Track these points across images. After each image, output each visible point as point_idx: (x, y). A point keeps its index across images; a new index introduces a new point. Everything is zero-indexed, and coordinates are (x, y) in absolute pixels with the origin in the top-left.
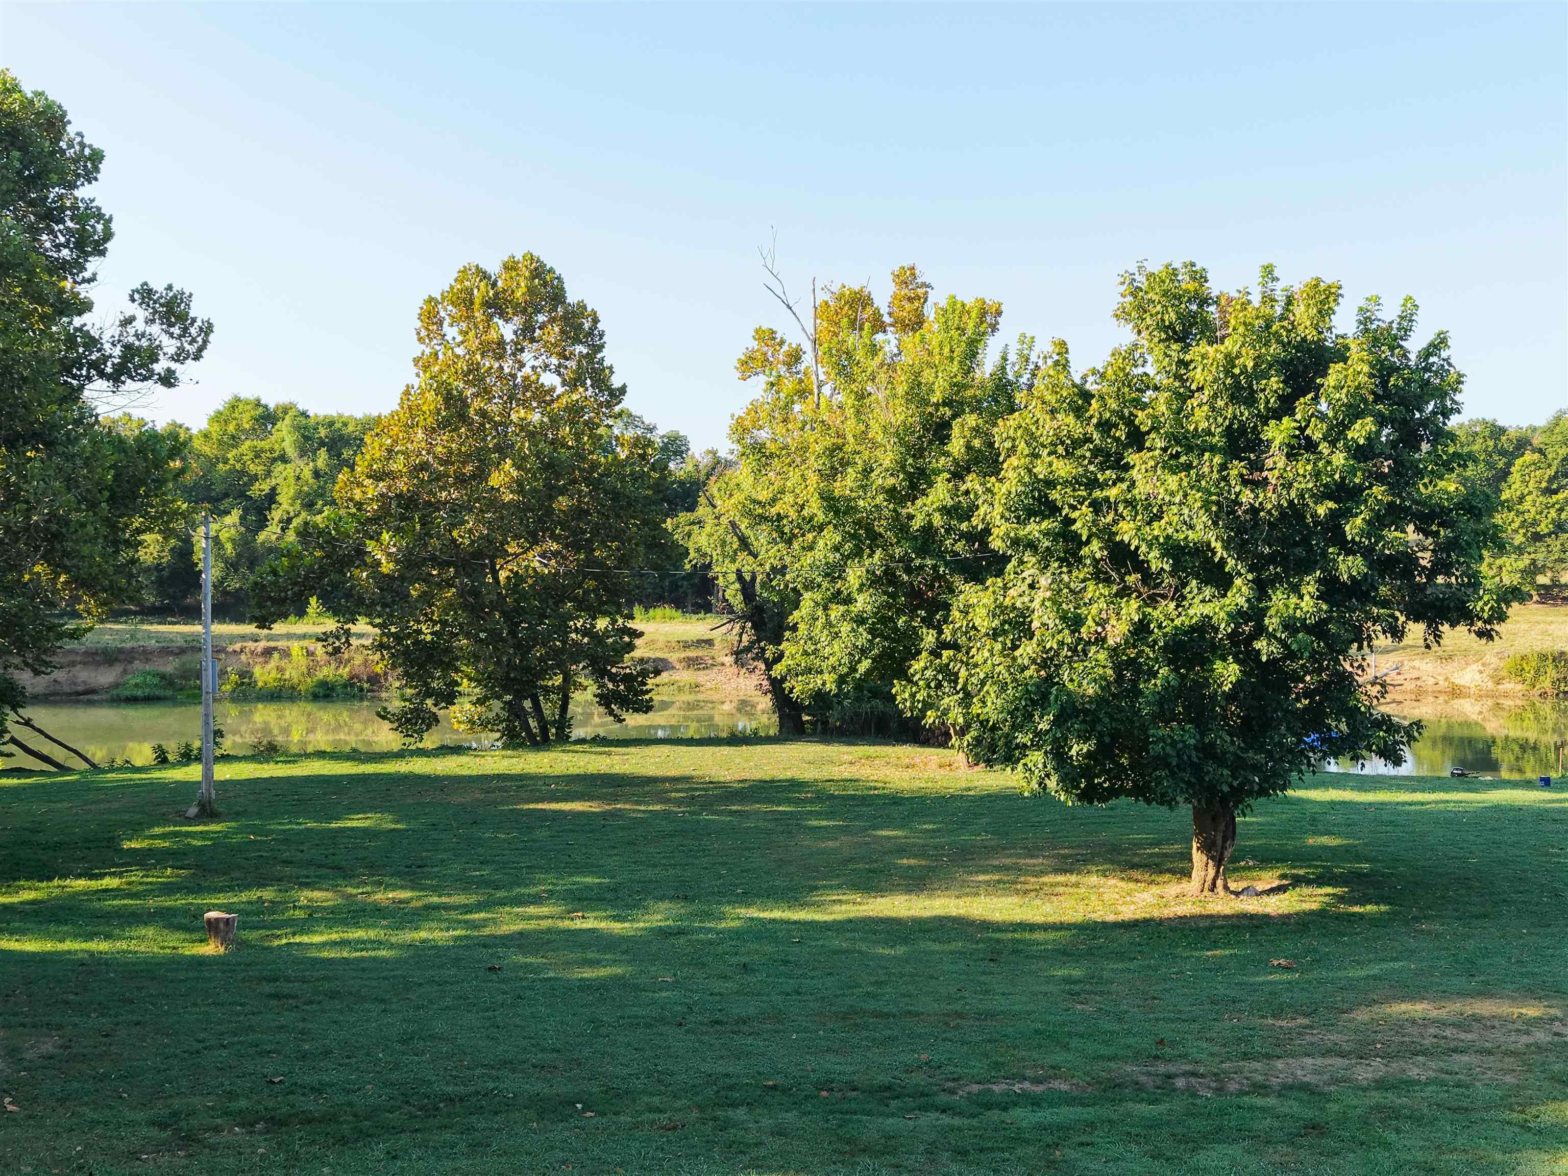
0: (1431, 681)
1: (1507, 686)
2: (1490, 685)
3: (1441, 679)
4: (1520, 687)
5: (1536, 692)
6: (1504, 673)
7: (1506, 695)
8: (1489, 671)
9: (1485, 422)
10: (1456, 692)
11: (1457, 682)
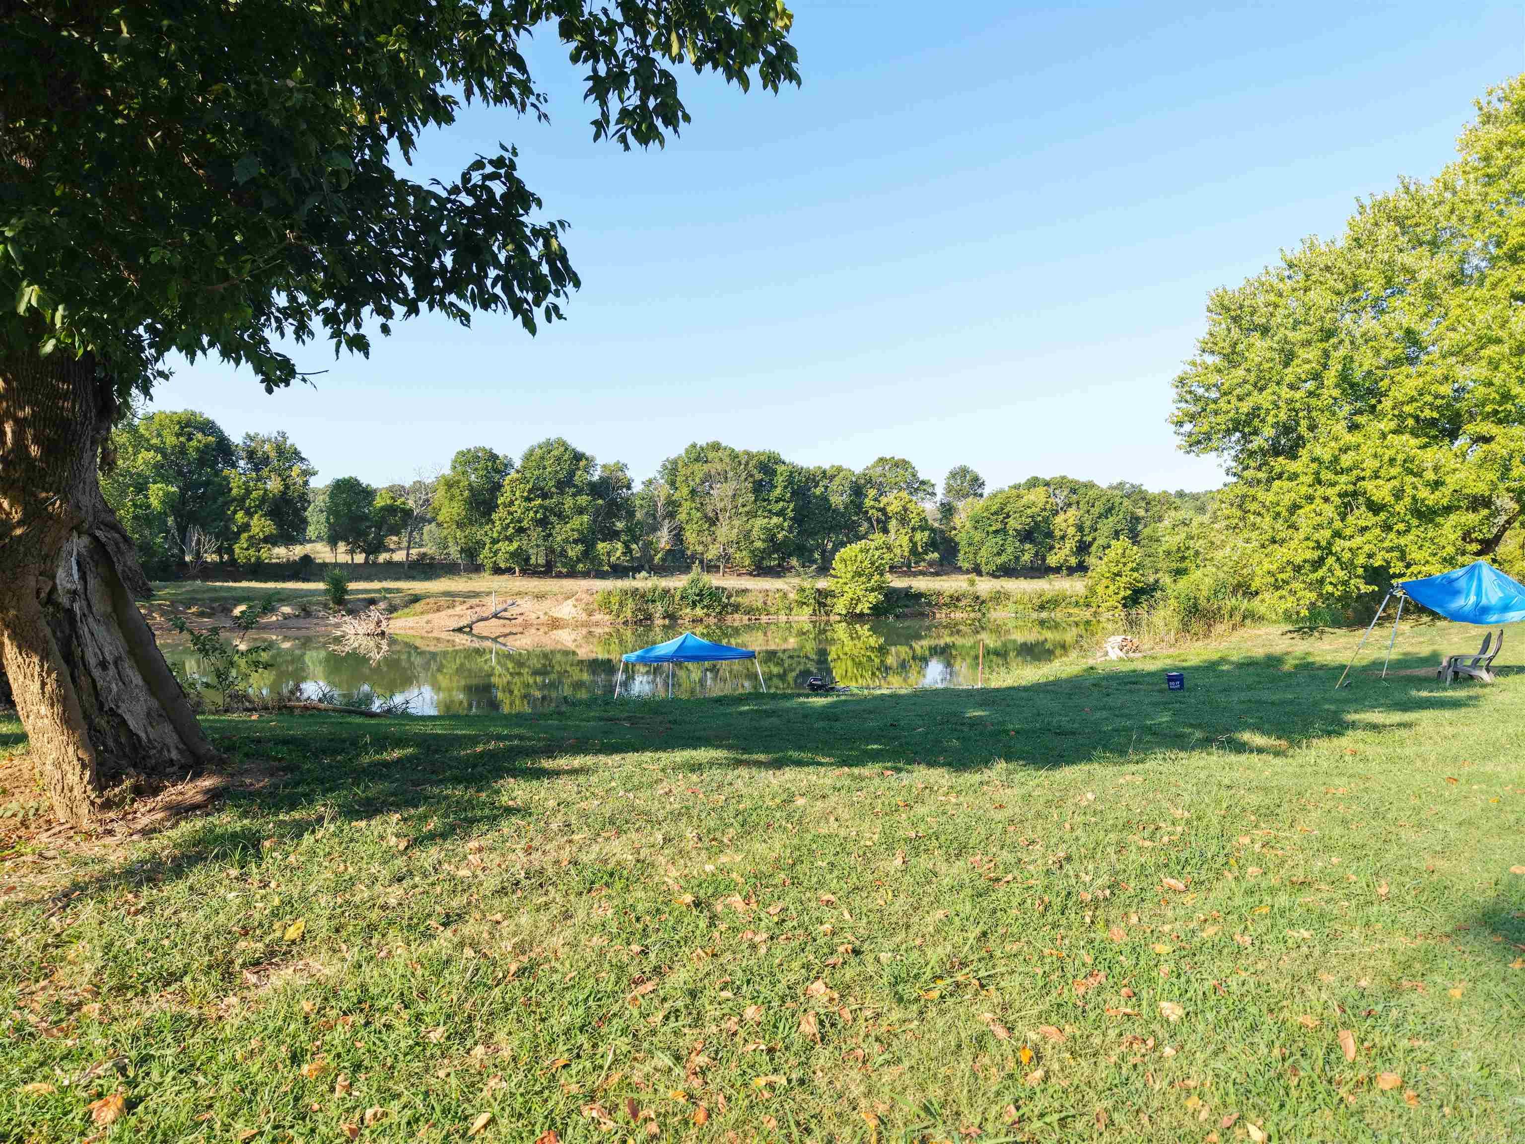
0: (534, 616)
1: (598, 617)
2: (584, 617)
3: (541, 614)
4: (607, 617)
5: (621, 620)
6: (596, 606)
7: (597, 624)
8: (582, 606)
9: (484, 449)
10: (555, 624)
11: (556, 615)
